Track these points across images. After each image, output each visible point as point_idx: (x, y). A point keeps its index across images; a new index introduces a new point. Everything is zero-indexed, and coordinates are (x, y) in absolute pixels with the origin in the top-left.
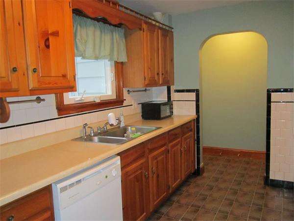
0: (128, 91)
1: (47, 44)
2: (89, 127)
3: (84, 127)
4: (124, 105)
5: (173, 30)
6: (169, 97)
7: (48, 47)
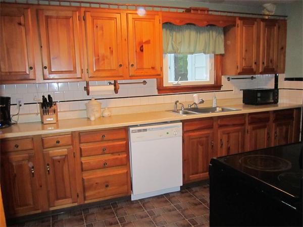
0: (228, 78)
1: (142, 49)
2: (180, 104)
3: (176, 103)
4: (221, 90)
5: (286, 19)
6: (276, 85)
7: (142, 51)
